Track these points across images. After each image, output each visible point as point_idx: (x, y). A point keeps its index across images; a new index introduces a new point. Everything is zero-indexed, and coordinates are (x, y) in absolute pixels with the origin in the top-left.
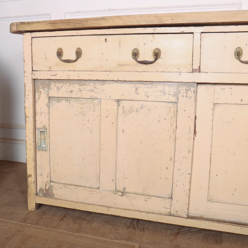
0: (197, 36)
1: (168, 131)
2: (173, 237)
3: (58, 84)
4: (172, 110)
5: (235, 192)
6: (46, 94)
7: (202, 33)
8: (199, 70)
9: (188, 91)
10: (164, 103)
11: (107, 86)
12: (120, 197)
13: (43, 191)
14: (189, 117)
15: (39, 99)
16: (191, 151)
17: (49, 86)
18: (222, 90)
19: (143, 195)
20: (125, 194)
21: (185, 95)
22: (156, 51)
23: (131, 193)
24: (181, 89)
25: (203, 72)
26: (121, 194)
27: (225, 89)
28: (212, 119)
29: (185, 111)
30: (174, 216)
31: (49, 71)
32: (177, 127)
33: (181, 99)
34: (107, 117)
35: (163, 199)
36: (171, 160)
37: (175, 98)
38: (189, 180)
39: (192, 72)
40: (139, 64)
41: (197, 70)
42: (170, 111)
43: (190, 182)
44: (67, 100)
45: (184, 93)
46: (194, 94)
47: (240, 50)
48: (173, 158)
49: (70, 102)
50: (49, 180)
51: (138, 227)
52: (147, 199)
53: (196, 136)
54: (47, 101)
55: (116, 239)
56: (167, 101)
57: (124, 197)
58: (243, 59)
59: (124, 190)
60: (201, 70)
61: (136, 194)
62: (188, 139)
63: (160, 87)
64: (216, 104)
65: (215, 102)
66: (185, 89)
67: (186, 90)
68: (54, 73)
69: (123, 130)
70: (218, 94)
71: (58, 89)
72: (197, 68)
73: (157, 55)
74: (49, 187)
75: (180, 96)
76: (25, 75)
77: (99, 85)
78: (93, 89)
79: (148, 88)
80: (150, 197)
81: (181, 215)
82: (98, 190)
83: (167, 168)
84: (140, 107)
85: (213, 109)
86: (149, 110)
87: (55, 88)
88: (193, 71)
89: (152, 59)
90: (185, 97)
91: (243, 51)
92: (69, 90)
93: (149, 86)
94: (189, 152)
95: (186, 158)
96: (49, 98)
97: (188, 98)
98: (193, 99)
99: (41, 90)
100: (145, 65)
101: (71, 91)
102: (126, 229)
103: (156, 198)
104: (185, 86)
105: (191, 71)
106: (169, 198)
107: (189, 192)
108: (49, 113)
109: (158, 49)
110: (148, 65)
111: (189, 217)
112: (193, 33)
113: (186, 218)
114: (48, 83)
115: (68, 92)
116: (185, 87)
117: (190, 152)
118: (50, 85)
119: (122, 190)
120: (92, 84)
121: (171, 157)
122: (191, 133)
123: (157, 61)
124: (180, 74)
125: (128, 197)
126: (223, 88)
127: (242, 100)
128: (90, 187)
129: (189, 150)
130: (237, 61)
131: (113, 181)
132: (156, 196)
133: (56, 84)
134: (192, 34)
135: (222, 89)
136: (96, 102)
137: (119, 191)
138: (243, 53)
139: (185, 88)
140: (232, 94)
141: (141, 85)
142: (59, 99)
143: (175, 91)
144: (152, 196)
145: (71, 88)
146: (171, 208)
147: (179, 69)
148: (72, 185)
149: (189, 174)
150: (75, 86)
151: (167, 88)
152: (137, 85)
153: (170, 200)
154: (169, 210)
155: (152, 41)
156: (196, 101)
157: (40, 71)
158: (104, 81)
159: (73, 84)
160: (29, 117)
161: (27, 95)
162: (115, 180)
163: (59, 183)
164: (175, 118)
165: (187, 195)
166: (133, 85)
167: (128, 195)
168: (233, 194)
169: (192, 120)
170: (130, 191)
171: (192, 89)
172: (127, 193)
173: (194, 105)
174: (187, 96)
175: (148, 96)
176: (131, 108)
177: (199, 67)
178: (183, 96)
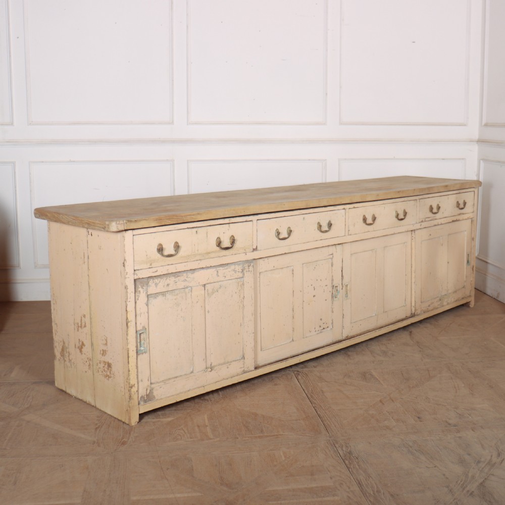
0: (255, 222)
1: (238, 302)
3: (156, 280)
5: (274, 337)
6: (145, 292)
7: (257, 220)
8: (256, 249)
10: (235, 280)
11: (197, 274)
12: (210, 372)
13: (144, 397)
14: (251, 287)
15: (138, 299)
17: (147, 284)
19: (225, 363)
20: (213, 369)
22: (232, 238)
24: (245, 266)
25: (259, 250)
29: (248, 283)
30: (247, 372)
31: (150, 268)
33: (245, 274)
34: (197, 302)
35: (238, 361)
36: (241, 326)
37: (242, 274)
38: (254, 337)
40: (222, 250)
42: (239, 285)
44: (163, 295)
45: (247, 269)
47: (278, 231)
49: (165, 296)
50: (150, 382)
52: (228, 366)
54: (146, 299)
56: (237, 277)
57: (212, 371)
58: (280, 237)
59: (211, 365)
60: (258, 248)
61: (220, 365)
62: (251, 305)
63: (233, 267)
64: (261, 272)
66: (247, 266)
68: (154, 270)
69: (209, 311)
71: (156, 285)
73: (233, 241)
74: (150, 390)
75: (245, 271)
76: (127, 276)
77: (190, 274)
78: (186, 278)
81: (250, 369)
82: (192, 374)
83: (238, 334)
84: (219, 287)
85: (260, 277)
87: (153, 285)
89: (230, 245)
91: (280, 231)
92: (166, 284)
93: (226, 268)
94: (252, 315)
96: (148, 296)
97: (250, 273)
98: (253, 272)
99: (140, 289)
100: (225, 251)
101: (168, 285)
103: (234, 362)
104: (248, 263)
105: (252, 250)
106: (242, 359)
107: (254, 347)
108: (148, 313)
109: (234, 236)
110: (228, 250)
113: (255, 370)
114: (146, 280)
115: (165, 286)
118: (149, 282)
120: (185, 274)
122: (253, 300)
123: (234, 246)
124: (246, 254)
125: (215, 370)
127: (274, 267)
128: (185, 374)
129: (252, 313)
130: (277, 239)
131: (204, 360)
133: (154, 281)
134: (251, 222)
136: (187, 290)
137: (209, 368)
138: (279, 233)
141: (221, 268)
142: (156, 295)
143: (242, 268)
144: (231, 362)
145: (168, 281)
147: (245, 250)
148: (170, 379)
150: (171, 279)
151: (237, 267)
152: (218, 269)
154: (243, 369)
155: (228, 230)
157: (141, 269)
158: (193, 270)
159: (170, 277)
160: (131, 321)
161: (129, 298)
162: (205, 360)
163: (158, 383)
164: (242, 290)
166: (214, 269)
168: (273, 340)
170: (216, 365)
171: (252, 265)
172: (214, 367)
173: (253, 277)
174: (249, 271)
175: (225, 277)
176: (213, 289)
177: (257, 246)
178: (247, 271)
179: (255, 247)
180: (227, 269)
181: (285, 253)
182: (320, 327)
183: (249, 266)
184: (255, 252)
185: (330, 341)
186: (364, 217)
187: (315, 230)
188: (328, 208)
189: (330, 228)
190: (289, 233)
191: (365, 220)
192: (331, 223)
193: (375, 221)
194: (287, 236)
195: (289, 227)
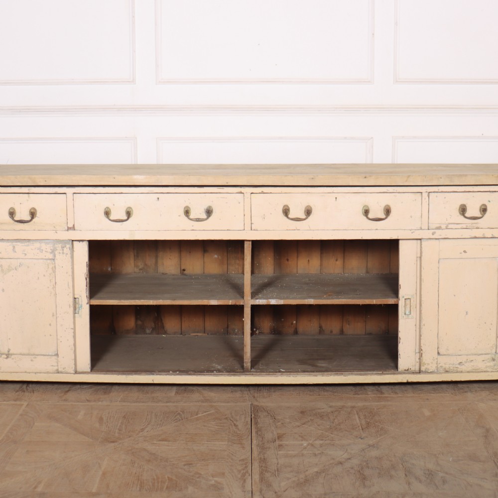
0: (70, 195)
1: (48, 287)
2: (62, 394)
4: (51, 266)
7: (74, 193)
8: (73, 228)
10: (42, 260)
12: (5, 359)
14: (67, 273)
19: (28, 355)
20: (10, 356)
21: (61, 252)
22: (32, 211)
23: (16, 354)
24: (57, 246)
25: (77, 230)
26: (6, 357)
29: (62, 267)
30: (61, 373)
32: (56, 283)
33: (57, 256)
35: (49, 357)
36: (53, 316)
37: (52, 255)
38: (73, 334)
39: (67, 230)
40: (16, 223)
42: (48, 267)
43: (74, 337)
45: (60, 250)
46: (70, 251)
47: (109, 210)
48: (55, 314)
51: (27, 390)
52: (33, 359)
55: (4, 401)
56: (45, 258)
57: (9, 359)
58: (112, 217)
59: (9, 351)
60: (76, 228)
61: (21, 354)
63: (37, 245)
66: (61, 246)
69: (3, 289)
72: (72, 226)
73: (33, 214)
75: (56, 252)
79: (25, 246)
80: (36, 357)
81: (69, 372)
83: (50, 325)
84: (19, 264)
86: (28, 267)
88: (69, 229)
89: (29, 218)
90: (61, 254)
91: (111, 210)
93: (26, 244)
94: (70, 307)
95: (67, 313)
97: (65, 255)
98: (69, 255)
100: (22, 224)
102: (14, 392)
103: (42, 356)
104: (61, 243)
106: (55, 355)
107: (73, 346)
109: (34, 209)
110: (25, 224)
111: (76, 372)
112: (65, 193)
113: (74, 374)
119: (7, 353)
121: (53, 313)
122: (70, 288)
123: (34, 220)
124: (56, 232)
125: (13, 359)
130: (107, 220)
132: (42, 355)
137: (4, 354)
138: (111, 212)
141: (18, 244)
143: (52, 248)
144: (38, 355)
146: (58, 366)
147: (55, 227)
149: (72, 329)
151: (43, 246)
152: (14, 243)
153: (56, 357)
154: (56, 368)
155: (28, 200)
156: (72, 257)
164: (54, 274)
165: (72, 350)
166: (10, 244)
167: (13, 357)
169: (69, 275)
170: (15, 353)
171: (68, 246)
172: (12, 354)
173: (70, 261)
174: (63, 253)
175: (26, 254)
176: (9, 266)
177: (74, 225)
178: (60, 253)
179: (70, 225)
180: (28, 246)
183: (63, 248)
184: (71, 232)
186: (285, 208)
187: (179, 216)
188: (205, 188)
189: (210, 216)
190: (129, 214)
191: (286, 212)
192: (212, 210)
193: (309, 216)
194: (126, 218)
195: (130, 208)
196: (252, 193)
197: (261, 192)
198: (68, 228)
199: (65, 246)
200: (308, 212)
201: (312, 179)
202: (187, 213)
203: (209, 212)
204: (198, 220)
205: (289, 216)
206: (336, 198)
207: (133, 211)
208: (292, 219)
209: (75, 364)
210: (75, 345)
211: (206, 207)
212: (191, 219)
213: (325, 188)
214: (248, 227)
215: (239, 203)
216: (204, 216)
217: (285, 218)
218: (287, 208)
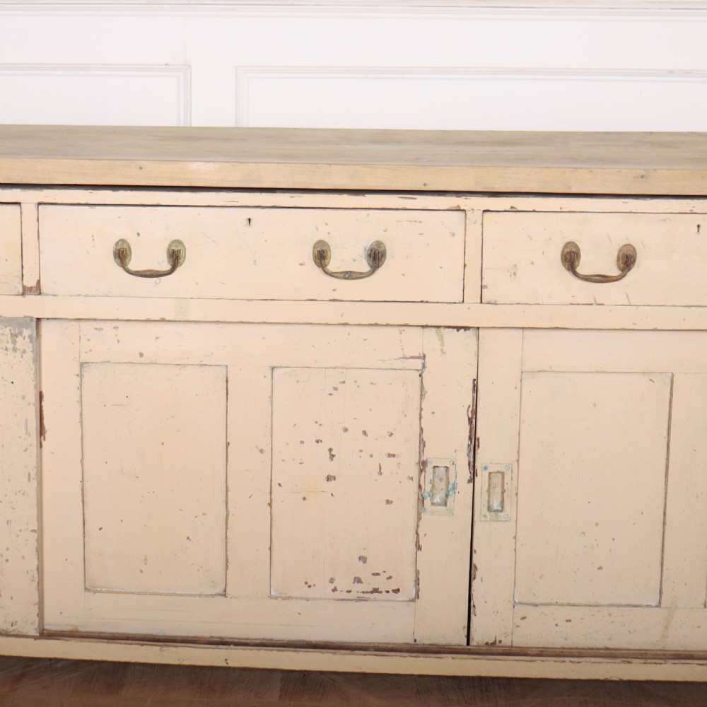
0: (29, 209)
5: (146, 564)
7: (40, 204)
8: (38, 290)
9: (16, 336)
14: (23, 397)
16: (33, 476)
18: (97, 332)
21: (10, 346)
25: (47, 295)
27: (102, 329)
28: (79, 399)
29: (12, 383)
30: (8, 635)
38: (36, 544)
39: (23, 294)
41: (34, 289)
43: (40, 551)
45: (8, 342)
46: (31, 345)
47: (125, 246)
53: (44, 439)
58: (132, 266)
60: (44, 290)
62: (24, 448)
64: (86, 363)
65: (83, 360)
66: (9, 332)
67: (11, 334)
70: (89, 340)
72: (34, 284)
81: (25, 631)
85: (81, 376)
88: (26, 291)
90: (10, 352)
91: (132, 247)
94: (29, 480)
95: (23, 494)
97: (18, 354)
98: (30, 355)
104: (9, 325)
105: (21, 291)
107: (37, 573)
111: (45, 635)
112: (18, 204)
113: (35, 638)
116: (10, 328)
117: (31, 478)
122: (30, 435)
126: (98, 327)
127: (141, 355)
129: (29, 474)
130: (121, 270)
135: (96, 329)
138: (131, 252)
139: (10, 330)
140: (118, 341)
149: (34, 531)
156: (37, 359)
165: (33, 580)
168: (142, 571)
169: (29, 404)
171: (26, 332)
173: (32, 369)
174: (15, 350)
177: (39, 282)
178: (6, 349)
179: (30, 282)
181: (163, 320)
182: (358, 580)
183: (14, 336)
184: (31, 299)
185: (402, 636)
186: (568, 250)
187: (301, 264)
188: (369, 197)
189: (378, 267)
190: (175, 258)
191: (570, 259)
192: (385, 251)
193: (629, 270)
194: (167, 267)
195: (179, 242)
196: (484, 211)
197: (508, 208)
198: (24, 287)
199: (21, 333)
200: (627, 261)
201: (642, 177)
202: (321, 257)
203: (376, 257)
204: (349, 275)
205: (579, 270)
206: (698, 226)
207: (185, 249)
208: (587, 279)
209: (41, 615)
210: (40, 569)
211: (368, 243)
212: (332, 275)
213: (673, 201)
214: (472, 295)
215: (453, 235)
216: (365, 267)
217: (568, 274)
218: (574, 250)
